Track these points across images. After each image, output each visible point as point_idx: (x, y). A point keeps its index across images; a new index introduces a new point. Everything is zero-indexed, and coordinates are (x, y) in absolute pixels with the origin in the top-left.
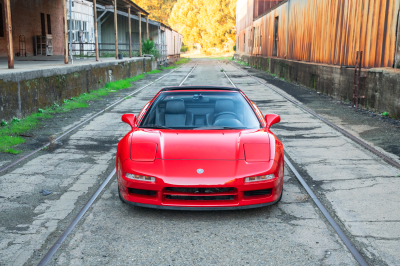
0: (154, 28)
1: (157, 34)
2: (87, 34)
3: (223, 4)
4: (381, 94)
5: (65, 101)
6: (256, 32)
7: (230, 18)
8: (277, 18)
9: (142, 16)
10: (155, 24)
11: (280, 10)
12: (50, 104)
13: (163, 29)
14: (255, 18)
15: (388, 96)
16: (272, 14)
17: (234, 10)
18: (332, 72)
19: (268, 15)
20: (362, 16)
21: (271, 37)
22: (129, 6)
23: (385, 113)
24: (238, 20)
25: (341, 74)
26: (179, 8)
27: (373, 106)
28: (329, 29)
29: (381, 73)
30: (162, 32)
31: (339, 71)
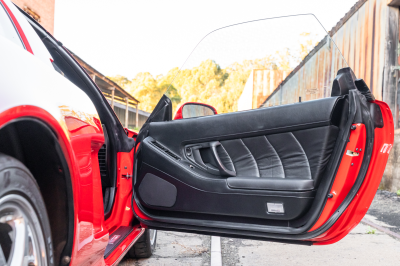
3: (227, 105)
22: (113, 88)
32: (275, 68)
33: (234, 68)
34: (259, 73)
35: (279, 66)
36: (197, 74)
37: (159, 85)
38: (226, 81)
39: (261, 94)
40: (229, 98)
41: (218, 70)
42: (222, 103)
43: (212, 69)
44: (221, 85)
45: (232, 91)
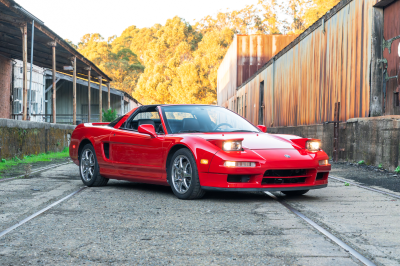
0: (116, 99)
1: (120, 106)
2: (35, 105)
3: (202, 74)
4: (358, 143)
5: (25, 157)
6: (240, 102)
7: (211, 91)
8: (262, 83)
9: (104, 82)
10: (118, 93)
11: (265, 74)
12: (12, 157)
13: (127, 99)
14: (238, 86)
15: (363, 143)
16: (257, 79)
17: (215, 81)
18: (316, 131)
19: (253, 81)
20: (342, 69)
21: (256, 106)
22: (89, 69)
23: (361, 162)
24: (219, 91)
25: (324, 131)
26: (146, 79)
27: (351, 158)
28: (313, 88)
29: (356, 122)
30: (126, 103)
31: (322, 128)
32: (258, 22)
33: (207, 24)
34: (244, 39)
35: (263, 19)
36: (163, 35)
37: (114, 51)
38: (199, 44)
39: (247, 63)
40: (204, 65)
41: (189, 30)
42: (195, 71)
43: (181, 29)
44: (193, 49)
45: (208, 56)
